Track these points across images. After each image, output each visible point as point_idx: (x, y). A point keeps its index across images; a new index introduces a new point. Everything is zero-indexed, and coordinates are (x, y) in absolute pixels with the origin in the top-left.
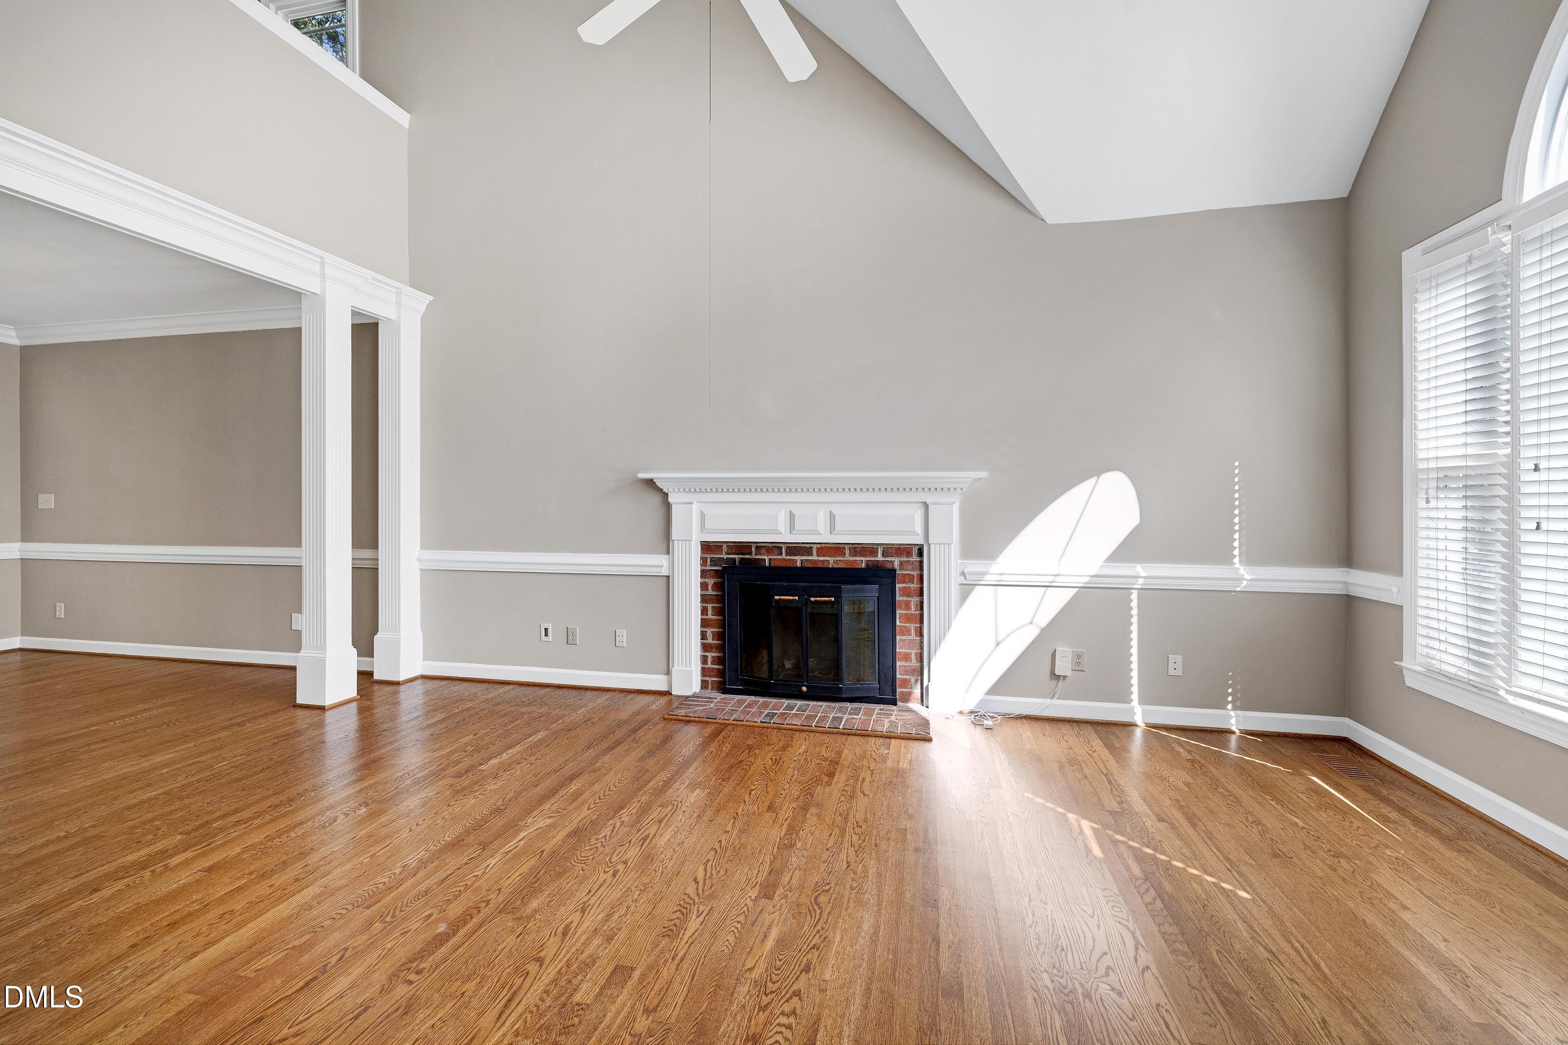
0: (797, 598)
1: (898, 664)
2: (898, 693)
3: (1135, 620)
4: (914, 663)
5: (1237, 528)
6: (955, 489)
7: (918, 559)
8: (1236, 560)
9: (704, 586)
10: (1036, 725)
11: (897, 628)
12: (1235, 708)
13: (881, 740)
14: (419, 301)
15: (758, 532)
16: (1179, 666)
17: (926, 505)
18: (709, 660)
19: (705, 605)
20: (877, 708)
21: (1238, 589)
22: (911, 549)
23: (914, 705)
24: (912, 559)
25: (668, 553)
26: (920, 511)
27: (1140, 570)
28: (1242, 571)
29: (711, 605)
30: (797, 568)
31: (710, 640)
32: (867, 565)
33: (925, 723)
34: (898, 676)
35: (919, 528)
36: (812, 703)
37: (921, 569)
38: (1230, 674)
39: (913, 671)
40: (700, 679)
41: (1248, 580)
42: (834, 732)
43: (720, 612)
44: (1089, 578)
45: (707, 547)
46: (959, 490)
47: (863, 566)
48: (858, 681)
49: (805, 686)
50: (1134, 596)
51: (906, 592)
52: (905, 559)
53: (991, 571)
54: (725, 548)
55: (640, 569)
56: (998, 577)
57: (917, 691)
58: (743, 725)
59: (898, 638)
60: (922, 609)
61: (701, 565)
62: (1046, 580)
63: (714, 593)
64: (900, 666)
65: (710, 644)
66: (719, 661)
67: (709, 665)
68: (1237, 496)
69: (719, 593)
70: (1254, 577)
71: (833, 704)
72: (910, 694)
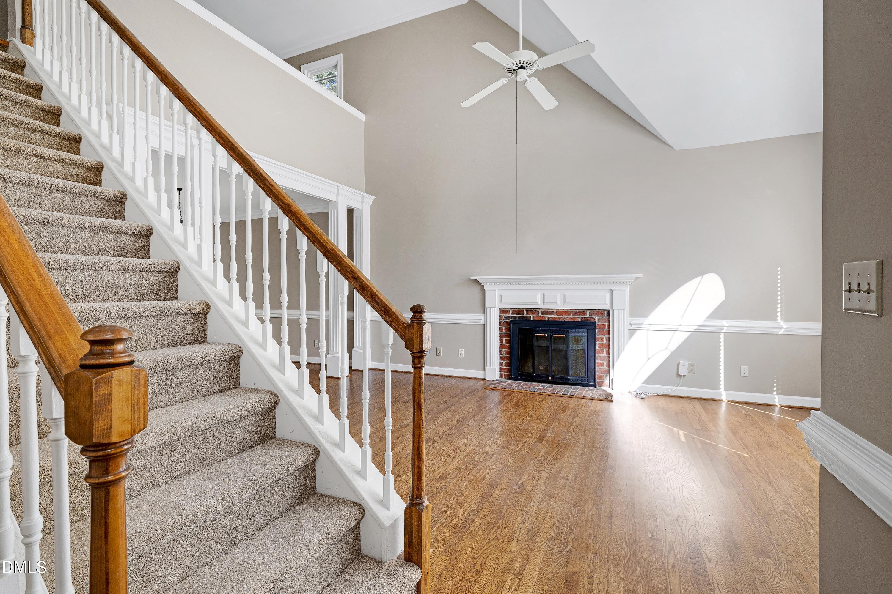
0: (547, 335)
1: (597, 368)
2: (597, 382)
3: (722, 348)
4: (605, 367)
5: (779, 301)
6: (626, 283)
7: (608, 317)
8: (779, 318)
9: (501, 329)
10: (668, 398)
11: (597, 351)
12: (777, 394)
13: (588, 400)
14: (370, 199)
15: (527, 304)
16: (747, 372)
17: (611, 291)
18: (504, 364)
19: (501, 338)
20: (587, 388)
21: (780, 333)
22: (604, 312)
23: (606, 388)
24: (604, 317)
25: (484, 313)
26: (608, 294)
27: (725, 323)
28: (782, 324)
29: (504, 338)
30: (546, 321)
31: (504, 355)
32: (581, 320)
33: (610, 395)
34: (597, 374)
35: (608, 302)
36: (554, 385)
37: (609, 322)
38: (775, 376)
39: (605, 372)
40: (499, 373)
41: (785, 328)
42: (565, 396)
43: (509, 341)
44: (697, 327)
45: (502, 311)
46: (629, 284)
47: (580, 320)
48: (577, 375)
49: (550, 377)
50: (722, 336)
51: (601, 333)
52: (601, 317)
53: (645, 323)
54: (511, 311)
55: (470, 321)
56: (649, 326)
57: (607, 381)
58: (521, 392)
59: (597, 355)
60: (609, 341)
61: (500, 319)
62: (674, 328)
63: (506, 333)
64: (598, 369)
65: (504, 357)
66: (509, 365)
67: (504, 367)
68: (779, 285)
69: (508, 333)
70: (788, 327)
71: (564, 386)
72: (603, 382)
